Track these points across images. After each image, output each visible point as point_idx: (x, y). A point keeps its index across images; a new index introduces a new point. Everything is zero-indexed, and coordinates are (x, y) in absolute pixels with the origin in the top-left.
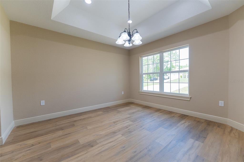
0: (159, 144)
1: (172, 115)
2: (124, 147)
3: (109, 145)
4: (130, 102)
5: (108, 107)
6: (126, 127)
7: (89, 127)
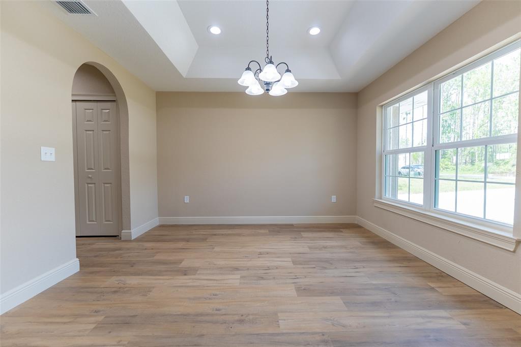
0: (278, 321)
1: (429, 284)
2: (216, 295)
3: (205, 282)
4: (356, 223)
5: (292, 225)
6: (268, 267)
7: (217, 249)
